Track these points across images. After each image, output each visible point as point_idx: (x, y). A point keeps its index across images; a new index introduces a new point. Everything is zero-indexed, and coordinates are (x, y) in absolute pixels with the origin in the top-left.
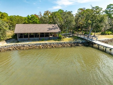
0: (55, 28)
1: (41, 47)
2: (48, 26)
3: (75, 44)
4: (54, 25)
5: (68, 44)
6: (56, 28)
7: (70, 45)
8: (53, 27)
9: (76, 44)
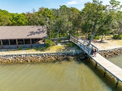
0: (40, 31)
1: (11, 61)
2: (32, 28)
3: (63, 56)
4: (41, 27)
5: (53, 56)
6: (42, 31)
7: (55, 57)
8: (39, 29)
9: (65, 56)
